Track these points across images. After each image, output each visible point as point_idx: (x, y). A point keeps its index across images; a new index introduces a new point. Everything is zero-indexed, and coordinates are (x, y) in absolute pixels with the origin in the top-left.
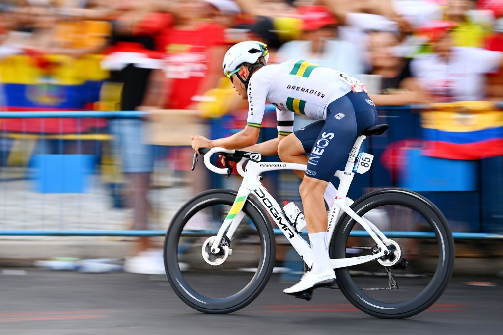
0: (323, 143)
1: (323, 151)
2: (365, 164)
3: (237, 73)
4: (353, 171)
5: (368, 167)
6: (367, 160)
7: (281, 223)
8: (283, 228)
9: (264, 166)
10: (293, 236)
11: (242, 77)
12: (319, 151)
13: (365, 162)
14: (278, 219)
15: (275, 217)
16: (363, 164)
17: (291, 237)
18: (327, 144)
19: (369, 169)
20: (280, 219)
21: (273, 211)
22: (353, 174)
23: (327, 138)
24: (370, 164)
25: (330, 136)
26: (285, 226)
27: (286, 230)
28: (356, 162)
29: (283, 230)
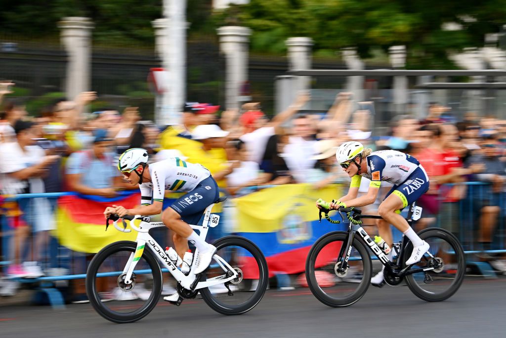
0: (194, 198)
1: (192, 202)
3: (135, 170)
6: (216, 219)
7: (166, 261)
9: (153, 224)
10: (175, 269)
11: (139, 172)
14: (164, 259)
15: (163, 257)
17: (174, 270)
18: (196, 200)
19: (217, 224)
20: (166, 258)
21: (161, 254)
22: (208, 227)
23: (198, 197)
24: (218, 221)
26: (170, 263)
27: (170, 265)
28: (209, 220)
29: (168, 265)
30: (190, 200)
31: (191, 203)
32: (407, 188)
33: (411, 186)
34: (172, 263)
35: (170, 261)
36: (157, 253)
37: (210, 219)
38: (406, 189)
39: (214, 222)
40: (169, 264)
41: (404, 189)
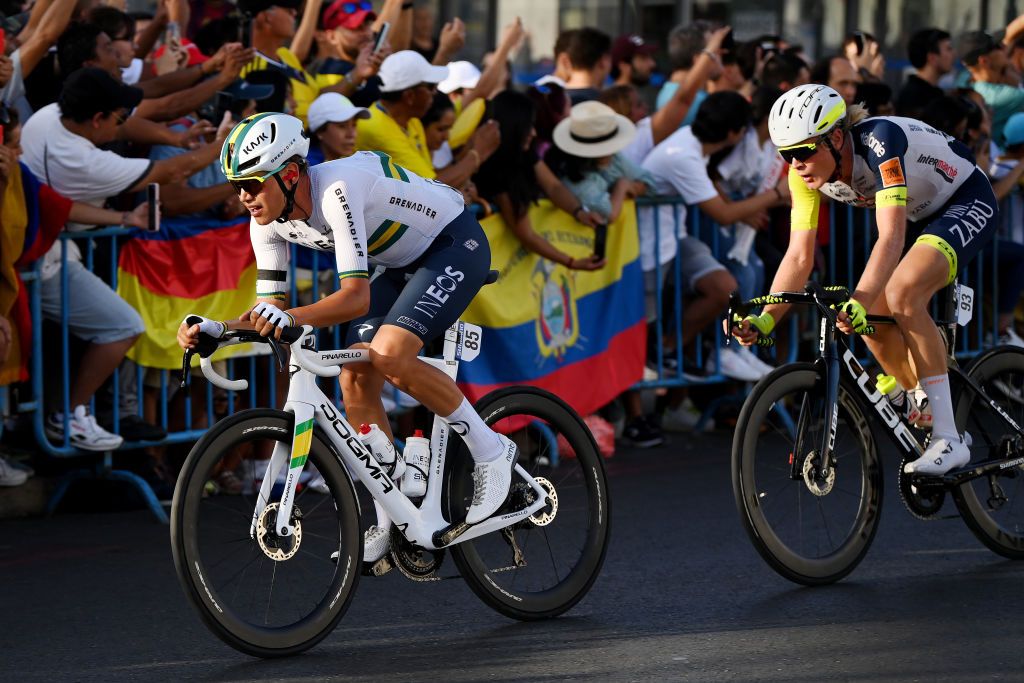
0: (447, 283)
1: (447, 296)
2: (471, 343)
4: (456, 359)
5: (475, 349)
6: (474, 337)
7: (368, 466)
8: (372, 474)
9: (328, 357)
10: (391, 488)
11: (286, 183)
12: (442, 296)
13: (471, 341)
14: (362, 459)
15: (358, 455)
16: (468, 344)
17: (387, 490)
18: (453, 288)
19: (477, 352)
20: (366, 457)
21: (353, 444)
22: (457, 362)
23: (456, 279)
24: (479, 342)
25: (459, 276)
26: (377, 470)
27: (377, 478)
28: (458, 342)
29: (372, 478)
30: (440, 292)
31: (443, 301)
32: (956, 226)
33: (966, 223)
34: (383, 471)
35: (377, 465)
36: (341, 443)
37: (459, 336)
38: (956, 230)
39: (470, 345)
40: (376, 473)
41: (951, 230)
